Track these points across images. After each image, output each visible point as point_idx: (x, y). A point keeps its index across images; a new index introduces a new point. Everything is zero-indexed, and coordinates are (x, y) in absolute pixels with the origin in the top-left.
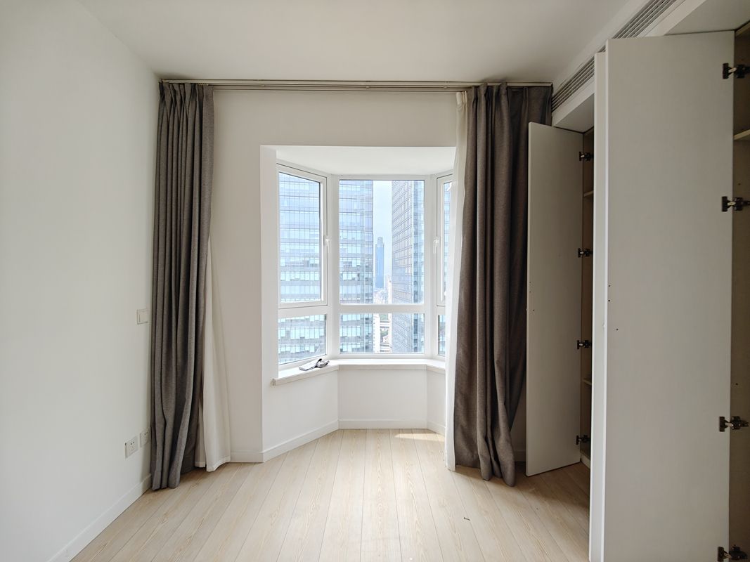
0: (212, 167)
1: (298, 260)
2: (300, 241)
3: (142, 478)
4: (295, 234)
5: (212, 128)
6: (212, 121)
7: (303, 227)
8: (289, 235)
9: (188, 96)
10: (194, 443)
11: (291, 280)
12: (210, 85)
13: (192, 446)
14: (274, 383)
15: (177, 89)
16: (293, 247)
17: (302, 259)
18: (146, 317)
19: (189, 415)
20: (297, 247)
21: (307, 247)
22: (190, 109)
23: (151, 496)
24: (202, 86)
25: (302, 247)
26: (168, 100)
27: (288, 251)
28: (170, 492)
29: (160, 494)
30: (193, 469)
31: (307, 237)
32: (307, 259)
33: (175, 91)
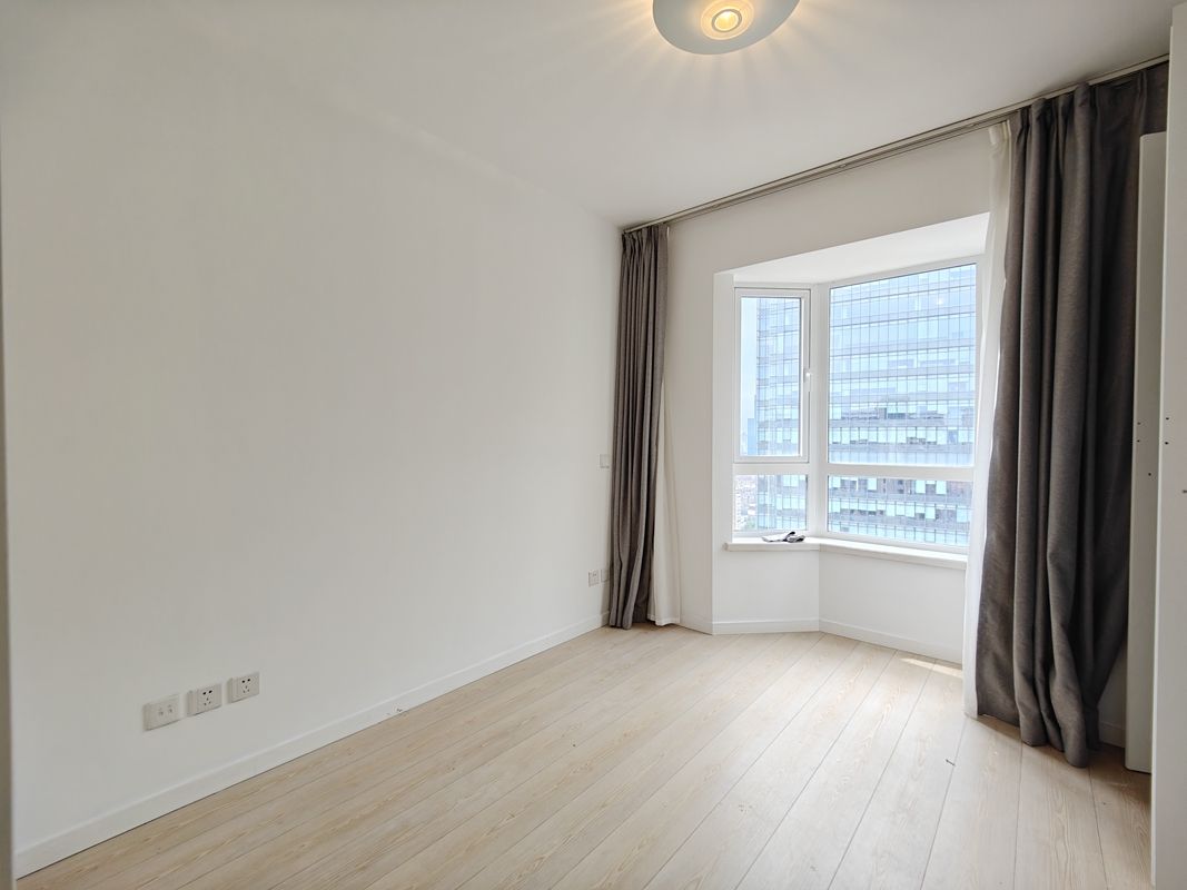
0: (665, 309)
1: (864, 407)
2: (869, 376)
3: (602, 612)
4: (859, 364)
5: (666, 268)
6: (666, 259)
7: (875, 350)
8: (850, 365)
9: (644, 241)
10: (645, 595)
11: (852, 442)
12: (665, 223)
13: (645, 596)
14: (726, 547)
15: (635, 237)
16: (855, 386)
17: (873, 406)
18: (608, 462)
19: (640, 561)
20: (864, 386)
21: (883, 385)
22: (647, 252)
23: (608, 629)
24: (657, 226)
25: (873, 385)
26: (628, 251)
27: (847, 393)
28: (621, 631)
29: (615, 630)
30: (643, 619)
31: (884, 367)
32: (883, 405)
33: (634, 240)
